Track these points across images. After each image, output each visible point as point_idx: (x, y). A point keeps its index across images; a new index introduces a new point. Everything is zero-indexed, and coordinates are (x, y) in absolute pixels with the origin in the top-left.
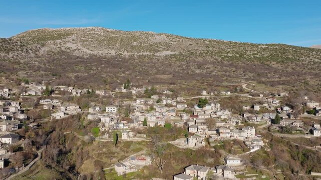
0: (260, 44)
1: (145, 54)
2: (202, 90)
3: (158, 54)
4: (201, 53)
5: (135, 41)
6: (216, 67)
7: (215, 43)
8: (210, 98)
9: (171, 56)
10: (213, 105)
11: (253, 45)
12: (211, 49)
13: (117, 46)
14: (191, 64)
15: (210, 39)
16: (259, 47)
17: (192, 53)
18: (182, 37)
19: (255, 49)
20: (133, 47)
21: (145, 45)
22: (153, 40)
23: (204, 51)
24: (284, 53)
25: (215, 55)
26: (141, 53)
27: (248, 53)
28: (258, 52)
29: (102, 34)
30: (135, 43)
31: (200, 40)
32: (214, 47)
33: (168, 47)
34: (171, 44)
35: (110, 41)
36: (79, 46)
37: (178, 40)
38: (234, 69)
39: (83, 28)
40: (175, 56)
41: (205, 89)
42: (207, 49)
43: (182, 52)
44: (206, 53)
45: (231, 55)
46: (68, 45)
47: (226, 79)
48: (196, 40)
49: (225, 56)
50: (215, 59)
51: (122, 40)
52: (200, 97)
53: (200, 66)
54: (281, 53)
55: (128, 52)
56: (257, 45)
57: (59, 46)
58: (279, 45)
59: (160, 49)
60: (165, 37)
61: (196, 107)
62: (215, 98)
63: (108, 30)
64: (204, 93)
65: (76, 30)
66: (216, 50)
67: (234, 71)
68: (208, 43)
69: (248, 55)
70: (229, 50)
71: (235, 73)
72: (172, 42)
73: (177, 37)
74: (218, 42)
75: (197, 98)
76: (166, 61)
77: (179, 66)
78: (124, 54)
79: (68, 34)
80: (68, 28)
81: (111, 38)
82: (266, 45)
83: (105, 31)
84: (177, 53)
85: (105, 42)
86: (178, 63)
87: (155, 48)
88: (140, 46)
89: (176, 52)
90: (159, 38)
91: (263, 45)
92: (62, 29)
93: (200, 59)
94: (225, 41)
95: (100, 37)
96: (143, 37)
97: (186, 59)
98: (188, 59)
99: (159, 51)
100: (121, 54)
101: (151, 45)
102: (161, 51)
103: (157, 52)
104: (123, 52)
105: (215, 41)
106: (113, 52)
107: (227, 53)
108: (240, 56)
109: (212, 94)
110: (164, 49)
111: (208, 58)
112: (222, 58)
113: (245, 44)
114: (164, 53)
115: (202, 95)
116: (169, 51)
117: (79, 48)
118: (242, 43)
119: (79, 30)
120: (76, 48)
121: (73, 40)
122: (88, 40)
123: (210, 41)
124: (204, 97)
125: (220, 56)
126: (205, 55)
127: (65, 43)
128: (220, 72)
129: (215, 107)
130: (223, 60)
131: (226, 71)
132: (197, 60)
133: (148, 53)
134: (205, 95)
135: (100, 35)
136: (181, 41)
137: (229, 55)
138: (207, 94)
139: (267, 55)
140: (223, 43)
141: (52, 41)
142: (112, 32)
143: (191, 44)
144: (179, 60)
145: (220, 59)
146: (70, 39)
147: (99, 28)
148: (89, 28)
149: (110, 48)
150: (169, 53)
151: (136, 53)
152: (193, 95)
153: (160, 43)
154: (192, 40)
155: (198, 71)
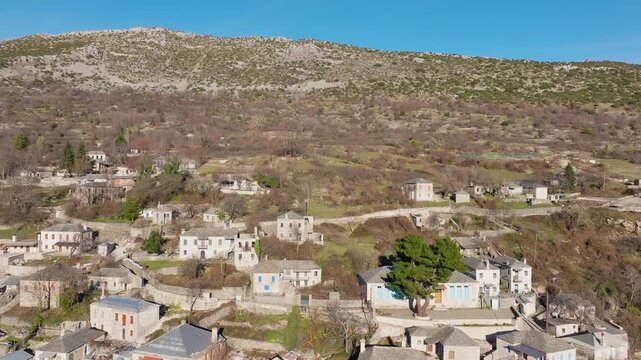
0: (556, 64)
1: (259, 88)
2: (411, 178)
3: (293, 88)
4: (403, 83)
5: (239, 59)
6: (447, 115)
7: (439, 61)
8: (457, 219)
9: (326, 92)
10: (489, 276)
11: (538, 66)
12: (429, 75)
13: (195, 70)
14: (376, 108)
15: (427, 53)
16: (556, 69)
17: (381, 84)
18: (356, 48)
19: (544, 73)
20: (234, 74)
21: (264, 67)
22: (283, 56)
23: (410, 79)
24: (628, 83)
25: (440, 90)
26: (252, 87)
27: (529, 83)
28: (553, 81)
29: (163, 43)
30: (239, 63)
31: (402, 54)
32: (437, 71)
33: (320, 70)
34: (329, 64)
35: (179, 59)
36: (103, 70)
37: (345, 54)
38: (503, 119)
39: (120, 31)
40: (335, 92)
41: (425, 175)
42: (420, 75)
43: (354, 82)
44: (416, 86)
45: (483, 89)
46: (73, 68)
47: (488, 144)
48: (391, 57)
49: (467, 91)
50: (441, 99)
51: (209, 56)
52: (404, 212)
53: (400, 113)
54: (617, 82)
55: (220, 84)
56: (550, 66)
57: (48, 68)
58: (606, 63)
59: (300, 77)
60: (313, 48)
61: (379, 294)
62: (482, 223)
63: (178, 34)
64: (424, 191)
65: (103, 36)
66: (444, 76)
67: (504, 124)
68: (421, 61)
69: (529, 89)
70: (476, 77)
71: (510, 127)
72: (330, 60)
73: (343, 47)
74: (447, 59)
75: (387, 222)
76: (309, 103)
77: (344, 115)
78: (210, 89)
79: (79, 43)
80: (86, 33)
81: (185, 54)
82: (573, 64)
83: (169, 37)
84: (341, 85)
85: (168, 61)
86: (341, 107)
87: (286, 75)
88: (252, 71)
89: (339, 83)
90: (298, 52)
91: (564, 64)
92: (72, 33)
93: (401, 98)
94: (464, 57)
95: (157, 51)
96: (262, 49)
97: (364, 98)
98: (369, 98)
99: (297, 81)
100: (202, 90)
101: (278, 68)
102: (302, 81)
103: (292, 84)
104: (208, 85)
105: (440, 57)
106: (181, 85)
107: (473, 84)
108: (509, 91)
109: (463, 197)
110: (310, 77)
111: (423, 96)
112: (461, 96)
113: (515, 63)
114: (310, 85)
115: (412, 204)
116: (323, 81)
117: (101, 75)
118: (507, 61)
119: (110, 36)
120: (91, 75)
121: (89, 57)
122: (125, 58)
123: (425, 57)
124: (425, 213)
125: (454, 91)
126: (413, 89)
127: (66, 62)
128: (460, 125)
129: (505, 286)
130: (462, 101)
131: (479, 124)
132: (392, 100)
133: (269, 86)
134: (426, 204)
135: (158, 46)
136: (352, 57)
137: (477, 88)
138: (438, 199)
139: (580, 88)
140: (460, 60)
141: (31, 58)
142: (187, 40)
143: (379, 65)
144: (346, 101)
145: (453, 98)
146: (81, 53)
147: (158, 29)
148: (134, 29)
149: (178, 75)
150: (322, 84)
151: (240, 87)
152: (368, 201)
153: (302, 62)
154: (382, 55)
155: (394, 125)
